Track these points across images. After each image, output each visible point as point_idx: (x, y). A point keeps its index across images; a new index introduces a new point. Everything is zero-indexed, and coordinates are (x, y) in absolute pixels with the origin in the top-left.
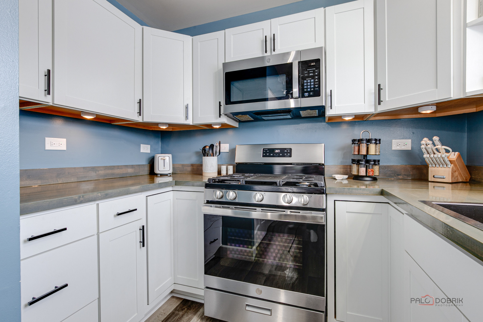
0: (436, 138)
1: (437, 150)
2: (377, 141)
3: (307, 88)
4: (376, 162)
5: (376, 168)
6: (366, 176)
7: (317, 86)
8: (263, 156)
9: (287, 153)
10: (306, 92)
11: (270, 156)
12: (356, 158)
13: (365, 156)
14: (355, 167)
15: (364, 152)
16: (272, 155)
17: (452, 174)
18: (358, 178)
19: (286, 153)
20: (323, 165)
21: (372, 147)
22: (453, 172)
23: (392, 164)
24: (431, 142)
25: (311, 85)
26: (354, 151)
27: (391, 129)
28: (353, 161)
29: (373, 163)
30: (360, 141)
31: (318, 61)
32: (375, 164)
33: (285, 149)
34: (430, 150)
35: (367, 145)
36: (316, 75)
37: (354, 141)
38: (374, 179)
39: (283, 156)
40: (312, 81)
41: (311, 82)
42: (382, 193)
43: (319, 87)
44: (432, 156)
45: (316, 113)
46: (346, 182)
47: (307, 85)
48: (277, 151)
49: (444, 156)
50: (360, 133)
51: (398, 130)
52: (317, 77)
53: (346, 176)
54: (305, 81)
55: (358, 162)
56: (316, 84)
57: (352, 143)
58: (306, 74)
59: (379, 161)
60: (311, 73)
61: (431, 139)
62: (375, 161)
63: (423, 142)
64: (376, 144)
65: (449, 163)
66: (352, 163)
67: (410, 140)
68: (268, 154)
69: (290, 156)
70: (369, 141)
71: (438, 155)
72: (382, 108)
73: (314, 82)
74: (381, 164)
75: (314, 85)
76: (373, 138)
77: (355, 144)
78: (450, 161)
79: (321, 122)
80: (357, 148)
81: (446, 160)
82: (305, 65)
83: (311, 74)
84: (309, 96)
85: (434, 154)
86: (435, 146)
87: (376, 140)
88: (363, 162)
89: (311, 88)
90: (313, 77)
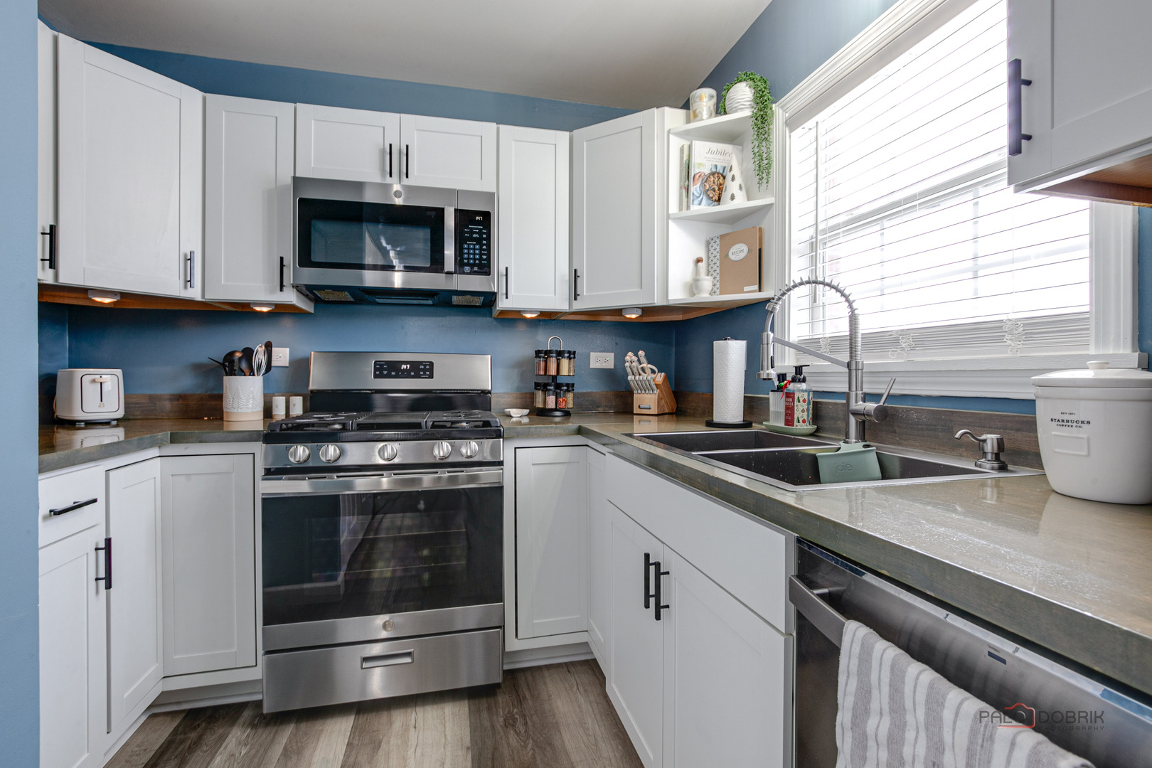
0: (641, 353)
1: (643, 369)
2: (571, 355)
3: (468, 259)
4: (570, 387)
5: (570, 396)
6: (556, 410)
7: (484, 257)
8: (376, 376)
9: (425, 370)
10: (468, 264)
11: (389, 376)
12: (541, 380)
13: (554, 378)
14: (540, 394)
15: (553, 371)
16: (393, 373)
17: (658, 402)
18: (543, 413)
19: (422, 370)
20: (489, 392)
21: (565, 363)
22: (659, 399)
23: (590, 391)
24: (635, 359)
25: (474, 254)
26: (539, 370)
27: (590, 336)
28: (537, 385)
29: (565, 388)
30: (548, 353)
31: (487, 215)
32: (568, 391)
33: (421, 363)
34: (635, 370)
35: (558, 359)
36: (485, 239)
37: (538, 353)
38: (567, 414)
39: (417, 376)
40: (477, 247)
41: (474, 249)
42: (580, 431)
43: (489, 259)
44: (637, 377)
45: (479, 301)
46: (526, 420)
47: (469, 254)
48: (404, 367)
49: (649, 378)
50: (548, 340)
51: (599, 338)
52: (484, 242)
53: (526, 411)
54: (466, 246)
55: (543, 387)
56: (484, 254)
57: (535, 355)
58: (467, 232)
59: (573, 385)
60: (476, 233)
61: (636, 355)
62: (568, 385)
63: (627, 358)
64: (569, 358)
65: (654, 387)
66: (536, 388)
67: (613, 354)
68: (385, 372)
69: (431, 376)
70: (560, 354)
71: (644, 376)
72: (578, 306)
73: (481, 249)
74: (577, 390)
75: (481, 254)
76: (567, 349)
77: (540, 357)
78: (656, 385)
79: (485, 315)
80: (542, 364)
81: (652, 383)
82: (465, 217)
83: (475, 236)
84: (473, 273)
85: (640, 375)
86: (640, 364)
87: (569, 352)
88: (552, 388)
89: (475, 259)
90: (479, 241)
